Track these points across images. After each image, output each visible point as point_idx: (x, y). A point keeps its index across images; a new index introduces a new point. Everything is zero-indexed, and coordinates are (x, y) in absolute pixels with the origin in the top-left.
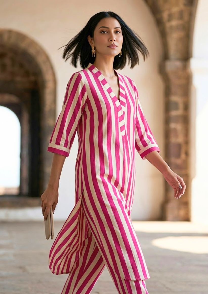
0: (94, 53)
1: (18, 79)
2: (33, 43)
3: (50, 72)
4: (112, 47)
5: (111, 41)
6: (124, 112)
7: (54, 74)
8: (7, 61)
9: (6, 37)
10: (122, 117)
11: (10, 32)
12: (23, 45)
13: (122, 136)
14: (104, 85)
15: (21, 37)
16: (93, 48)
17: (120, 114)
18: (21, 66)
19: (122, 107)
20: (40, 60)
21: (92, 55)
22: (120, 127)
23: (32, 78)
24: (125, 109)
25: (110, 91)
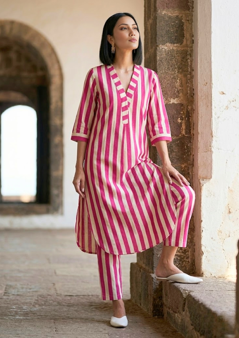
0: (114, 51)
1: (25, 74)
2: (37, 35)
3: (56, 66)
4: (133, 41)
5: (132, 35)
6: (129, 103)
7: (60, 69)
8: (13, 55)
9: (7, 28)
10: (126, 108)
11: (12, 22)
12: (26, 37)
13: (124, 125)
14: (113, 78)
15: (25, 28)
16: (113, 45)
17: (124, 104)
18: (28, 60)
19: (128, 98)
20: (45, 53)
21: (111, 52)
22: (123, 117)
23: (40, 73)
24: (131, 100)
25: (118, 84)
